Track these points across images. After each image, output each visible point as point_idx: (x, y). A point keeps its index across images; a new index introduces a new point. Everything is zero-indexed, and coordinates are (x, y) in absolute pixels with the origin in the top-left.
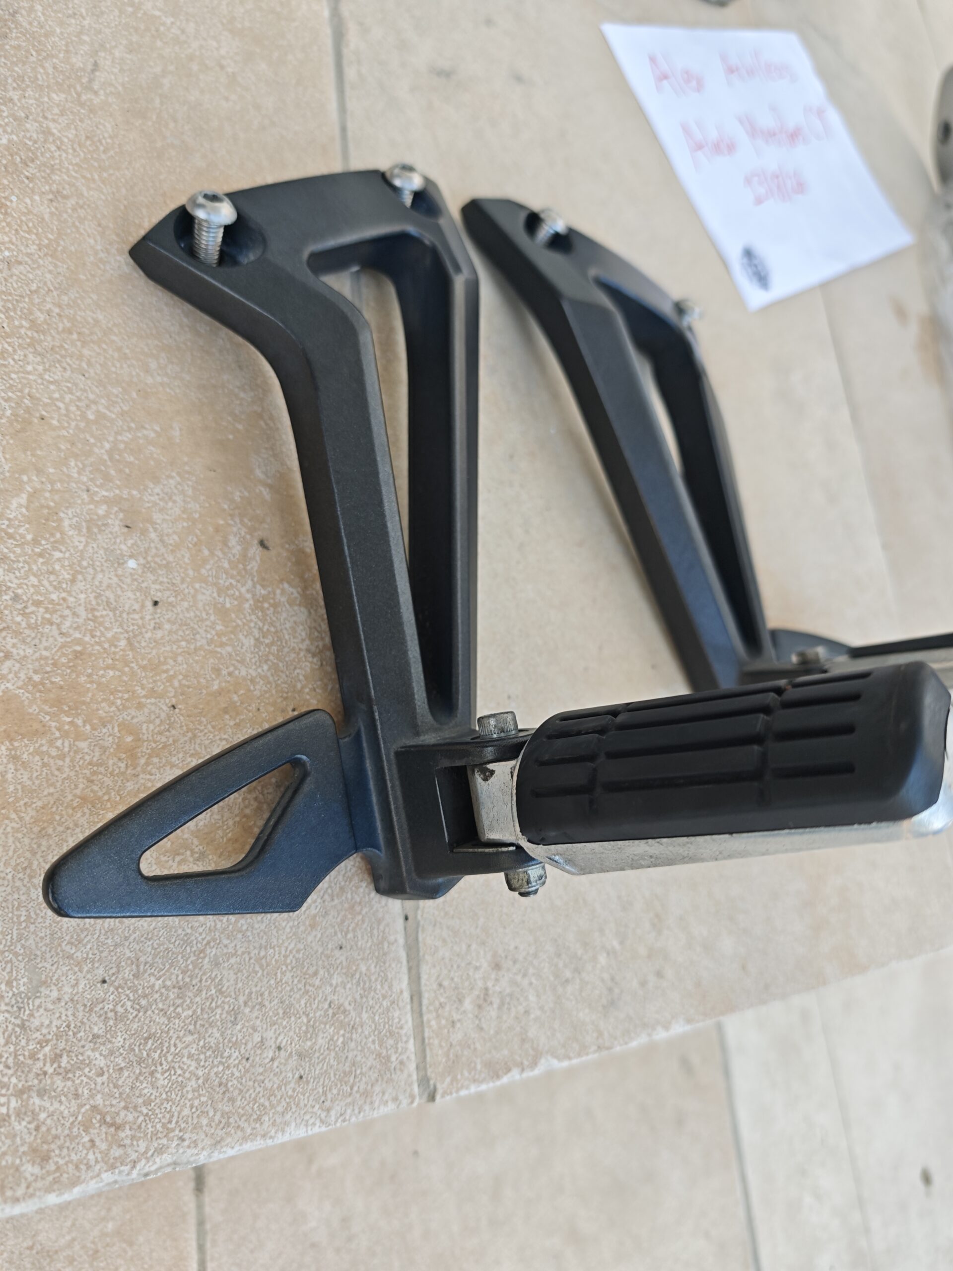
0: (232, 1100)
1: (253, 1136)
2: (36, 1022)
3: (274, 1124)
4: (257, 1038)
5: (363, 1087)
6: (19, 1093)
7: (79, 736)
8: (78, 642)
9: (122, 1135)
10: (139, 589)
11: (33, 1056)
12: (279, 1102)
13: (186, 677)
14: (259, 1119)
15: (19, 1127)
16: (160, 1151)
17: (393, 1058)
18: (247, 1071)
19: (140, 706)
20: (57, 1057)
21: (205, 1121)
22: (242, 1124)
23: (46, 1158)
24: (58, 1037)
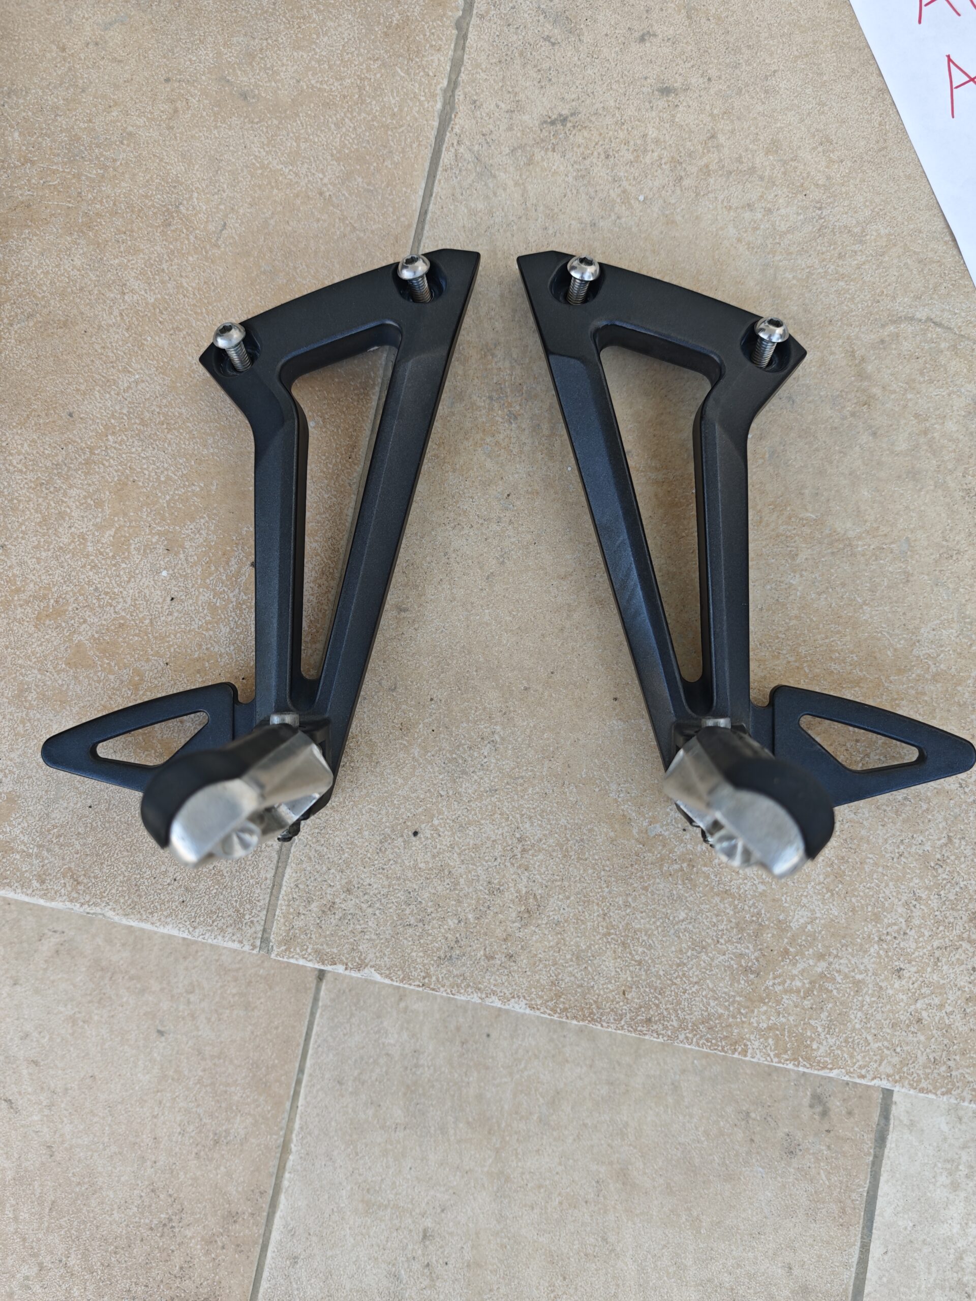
0: (140, 896)
1: (146, 920)
2: (53, 816)
3: (160, 920)
4: (163, 868)
5: (220, 925)
6: (39, 846)
7: (111, 672)
8: (123, 618)
9: (79, 888)
10: (165, 590)
11: (49, 831)
12: (166, 909)
13: (179, 647)
14: (152, 913)
15: (35, 862)
16: (95, 904)
17: (247, 917)
18: (152, 884)
19: (148, 660)
20: (59, 836)
21: (122, 901)
22: (142, 911)
23: (43, 882)
24: (62, 826)
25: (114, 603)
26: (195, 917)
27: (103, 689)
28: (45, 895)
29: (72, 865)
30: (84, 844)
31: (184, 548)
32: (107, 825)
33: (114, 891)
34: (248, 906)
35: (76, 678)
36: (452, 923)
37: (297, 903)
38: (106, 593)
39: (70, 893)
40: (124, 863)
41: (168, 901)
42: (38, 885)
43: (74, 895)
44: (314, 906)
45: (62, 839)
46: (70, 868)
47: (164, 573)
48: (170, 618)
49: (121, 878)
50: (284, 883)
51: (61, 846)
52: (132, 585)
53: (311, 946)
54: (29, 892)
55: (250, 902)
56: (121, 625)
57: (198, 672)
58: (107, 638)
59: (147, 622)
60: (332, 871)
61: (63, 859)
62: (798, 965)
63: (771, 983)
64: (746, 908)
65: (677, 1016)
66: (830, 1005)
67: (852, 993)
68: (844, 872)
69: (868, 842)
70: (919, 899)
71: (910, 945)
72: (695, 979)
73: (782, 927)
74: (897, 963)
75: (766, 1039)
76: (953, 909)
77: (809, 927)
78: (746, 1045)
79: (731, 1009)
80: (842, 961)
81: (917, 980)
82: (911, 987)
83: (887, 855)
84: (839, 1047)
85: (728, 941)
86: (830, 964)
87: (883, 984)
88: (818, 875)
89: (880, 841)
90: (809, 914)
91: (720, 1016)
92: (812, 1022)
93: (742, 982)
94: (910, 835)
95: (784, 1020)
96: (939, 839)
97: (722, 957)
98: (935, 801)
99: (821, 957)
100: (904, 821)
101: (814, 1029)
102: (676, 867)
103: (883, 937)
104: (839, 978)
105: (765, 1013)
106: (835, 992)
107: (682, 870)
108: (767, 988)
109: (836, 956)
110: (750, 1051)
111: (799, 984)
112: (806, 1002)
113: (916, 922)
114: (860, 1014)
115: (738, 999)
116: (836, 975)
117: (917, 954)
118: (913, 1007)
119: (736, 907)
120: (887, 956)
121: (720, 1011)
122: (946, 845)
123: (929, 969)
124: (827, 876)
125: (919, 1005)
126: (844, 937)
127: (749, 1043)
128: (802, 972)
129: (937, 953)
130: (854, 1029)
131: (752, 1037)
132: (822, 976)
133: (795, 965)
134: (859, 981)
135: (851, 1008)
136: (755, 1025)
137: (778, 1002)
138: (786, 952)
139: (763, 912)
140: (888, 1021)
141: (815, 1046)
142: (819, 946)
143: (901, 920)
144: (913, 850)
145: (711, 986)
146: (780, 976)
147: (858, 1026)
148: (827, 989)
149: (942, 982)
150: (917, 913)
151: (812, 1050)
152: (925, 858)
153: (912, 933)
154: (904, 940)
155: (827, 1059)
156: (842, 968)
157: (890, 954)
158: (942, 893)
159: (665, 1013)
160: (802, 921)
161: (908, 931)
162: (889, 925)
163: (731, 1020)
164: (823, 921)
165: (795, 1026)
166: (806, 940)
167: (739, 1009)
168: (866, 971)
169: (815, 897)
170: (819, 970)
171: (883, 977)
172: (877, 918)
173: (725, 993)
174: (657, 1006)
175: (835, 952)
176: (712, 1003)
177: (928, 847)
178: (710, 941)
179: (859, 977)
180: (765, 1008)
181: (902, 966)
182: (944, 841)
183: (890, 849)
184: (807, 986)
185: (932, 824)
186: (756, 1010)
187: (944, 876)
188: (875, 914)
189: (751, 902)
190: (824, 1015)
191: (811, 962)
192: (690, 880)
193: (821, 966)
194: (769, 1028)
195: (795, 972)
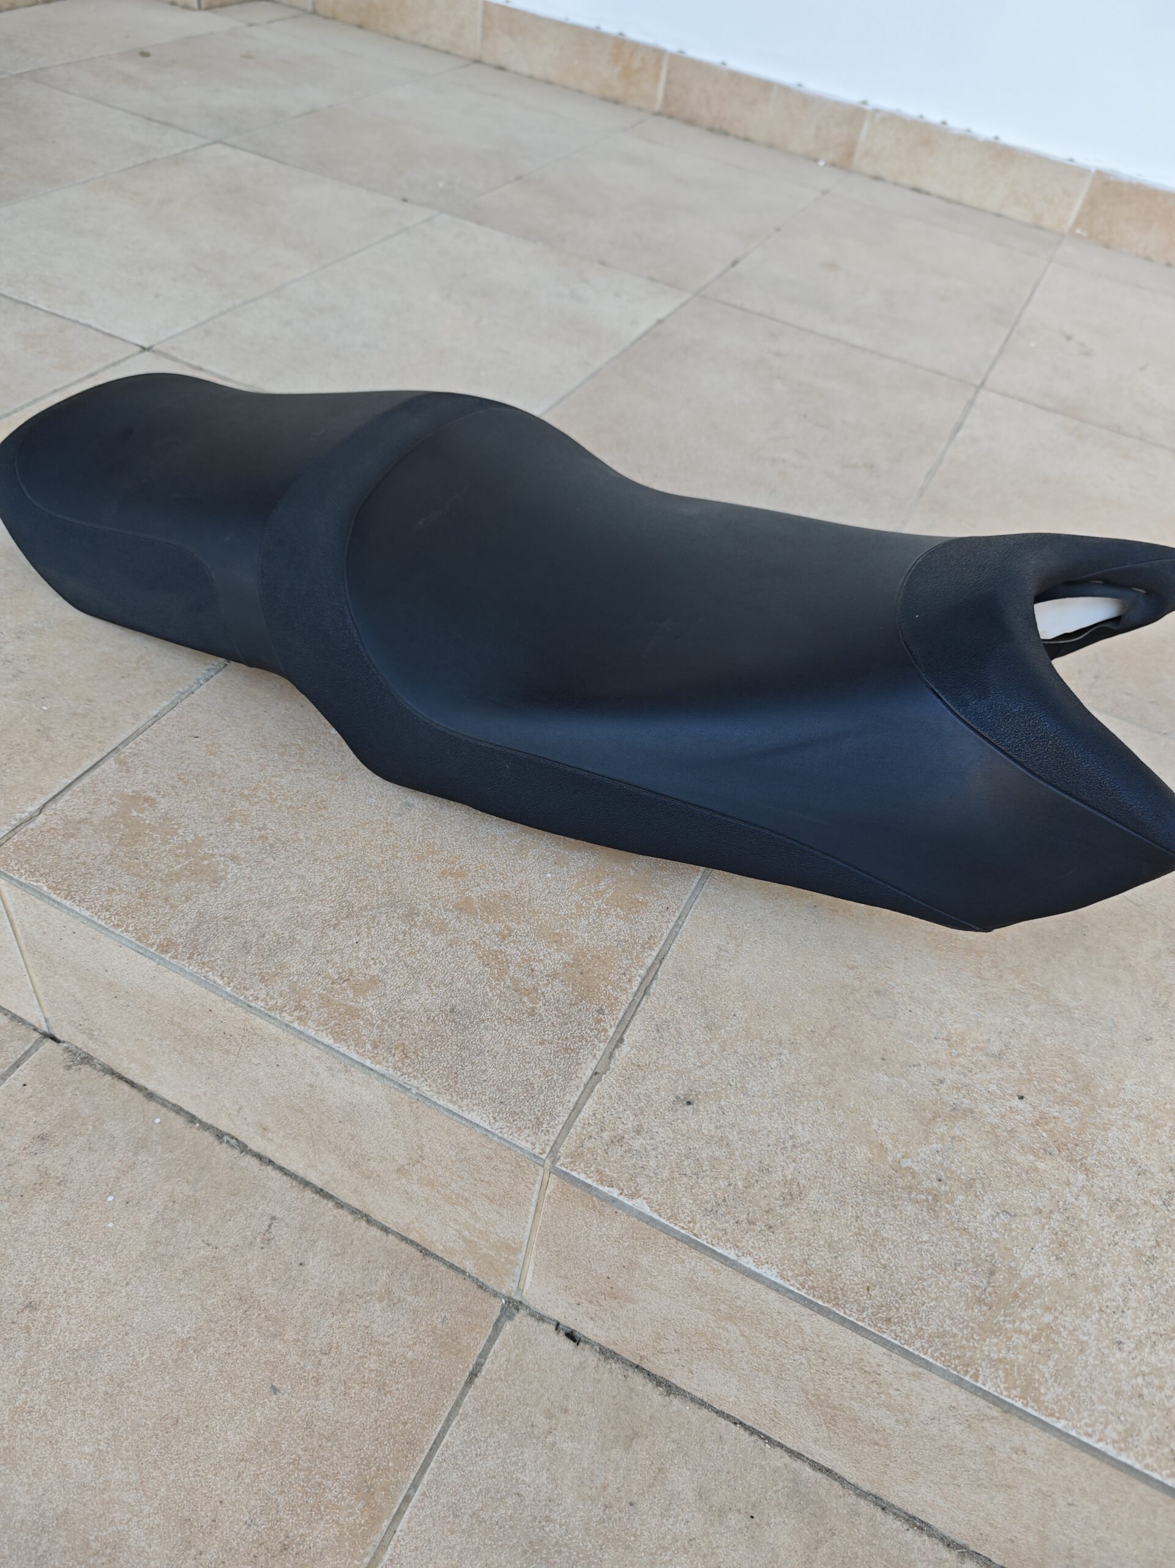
25: (505, 881)
26: (499, 1113)
27: (477, 931)
28: (374, 1057)
29: (407, 1043)
30: (423, 1030)
31: (568, 865)
32: (447, 1022)
33: (435, 1072)
34: (548, 1118)
35: (458, 918)
36: (723, 1184)
37: (591, 1128)
38: (501, 874)
39: (396, 1062)
40: (451, 1054)
41: (480, 1094)
42: (370, 1048)
43: (400, 1065)
44: (605, 1135)
45: (405, 1021)
46: (403, 1044)
47: (549, 875)
48: (544, 902)
49: (445, 1064)
50: (584, 1110)
51: (402, 1026)
52: (522, 874)
53: (594, 1166)
54: (361, 1051)
55: (551, 1115)
56: (505, 896)
57: (556, 942)
58: (492, 900)
59: (526, 899)
60: (628, 1112)
61: (400, 1035)
62: (1027, 1310)
63: (1002, 1319)
64: (982, 1248)
65: (915, 1323)
67: (1076, 1350)
68: (1067, 1243)
69: (1087, 1225)
70: (1133, 1285)
71: (1128, 1321)
73: (1013, 1273)
75: (997, 1370)
76: (1165, 1303)
77: (1037, 1280)
78: (977, 1370)
79: (965, 1332)
80: (1067, 1318)
81: (1136, 1358)
83: (1105, 1241)
84: (1066, 1399)
86: (1056, 1318)
87: (1106, 1351)
88: (1045, 1239)
89: (1098, 1227)
90: (1037, 1270)
91: (955, 1336)
92: (1041, 1367)
93: (976, 1310)
94: (1123, 1230)
95: (1014, 1357)
96: (1149, 1241)
98: (1142, 1210)
99: (1048, 1309)
100: (1117, 1217)
101: (1042, 1374)
102: (923, 1197)
103: (1103, 1309)
104: (1064, 1334)
105: (996, 1344)
107: (927, 1200)
108: (998, 1322)
109: (1061, 1313)
110: (981, 1377)
111: (1028, 1328)
112: (1034, 1346)
113: (1133, 1304)
115: (971, 1324)
116: (1062, 1329)
117: (1134, 1333)
118: (1133, 1381)
119: (972, 1244)
120: (1108, 1327)
121: (955, 1331)
122: (1155, 1247)
123: (1147, 1350)
124: (1052, 1242)
125: (1140, 1380)
126: (1068, 1298)
127: (980, 1369)
128: (1031, 1317)
130: (1079, 1385)
132: (1048, 1326)
133: (1024, 1309)
134: (1083, 1342)
136: (987, 1353)
138: (1016, 1296)
139: (996, 1255)
140: (1111, 1388)
142: (1046, 1299)
144: (1127, 1242)
146: (1010, 1315)
147: (1083, 1383)
148: (1053, 1340)
150: (1132, 1296)
152: (1139, 1253)
153: (1129, 1313)
154: (1122, 1317)
155: (1055, 1407)
156: (1067, 1325)
157: (1110, 1325)
158: (1154, 1286)
159: (904, 1318)
160: (1030, 1273)
161: (1126, 1310)
162: (1108, 1300)
164: (1049, 1279)
165: (1025, 1365)
166: (1034, 1290)
167: (972, 1335)
169: (1041, 1257)
170: (1046, 1321)
172: (1097, 1290)
174: (898, 1309)
175: (1060, 1308)
176: (948, 1322)
177: (1139, 1244)
178: (948, 1266)
179: (1082, 1338)
180: (996, 1340)
181: (1122, 1340)
182: (1153, 1243)
183: (1107, 1236)
184: (1035, 1331)
185: (1141, 1226)
186: (988, 1340)
187: (1155, 1272)
188: (1095, 1286)
189: (986, 1244)
190: (1051, 1363)
191: (1038, 1311)
192: (935, 1211)
193: (1048, 1318)
194: (1000, 1361)
195: (1024, 1315)
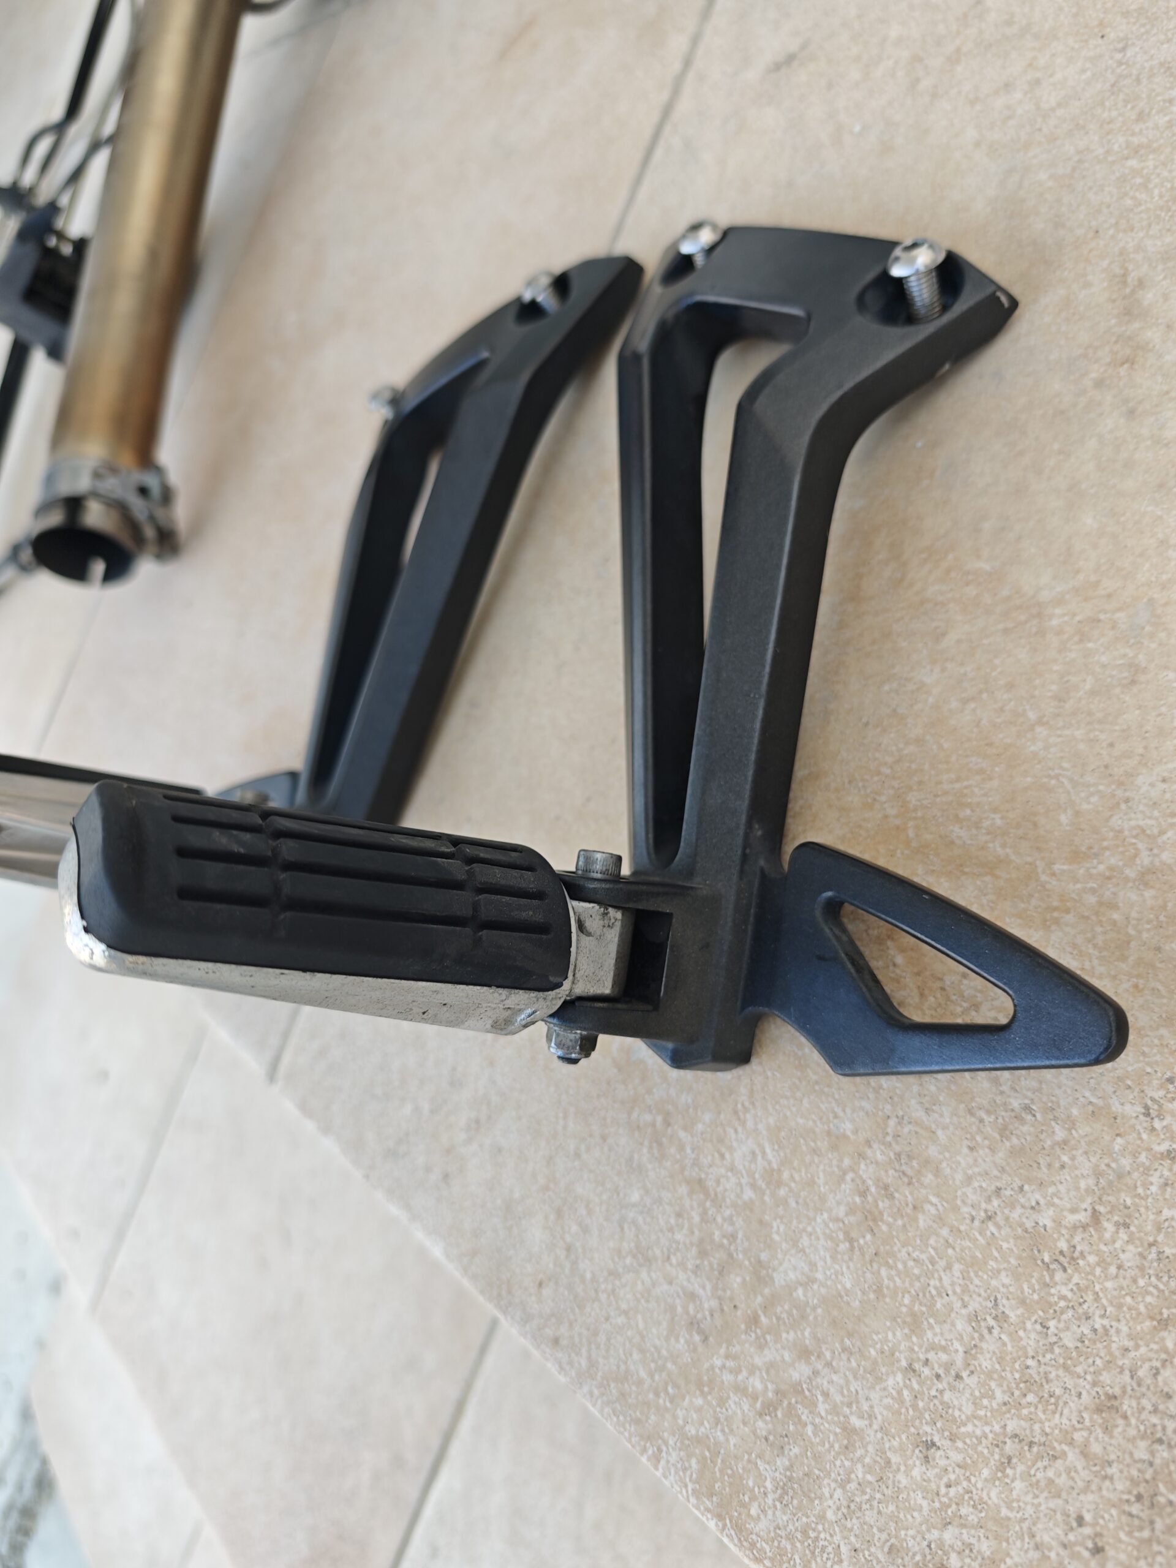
66: (796, 1450)
72: (624, 1306)
74: (928, 1429)
82: (943, 1490)
85: (682, 1265)
97: (666, 1287)
106: (809, 1430)
114: (839, 1493)
129: (1010, 1447)
131: (671, 1442)
135: (828, 1475)
137: (722, 1402)
141: (754, 1511)
143: (957, 1345)
145: (641, 1325)
149: (1004, 1512)
151: (749, 1515)
163: (651, 1396)
168: (871, 1416)
171: (895, 1443)
173: (656, 1347)
